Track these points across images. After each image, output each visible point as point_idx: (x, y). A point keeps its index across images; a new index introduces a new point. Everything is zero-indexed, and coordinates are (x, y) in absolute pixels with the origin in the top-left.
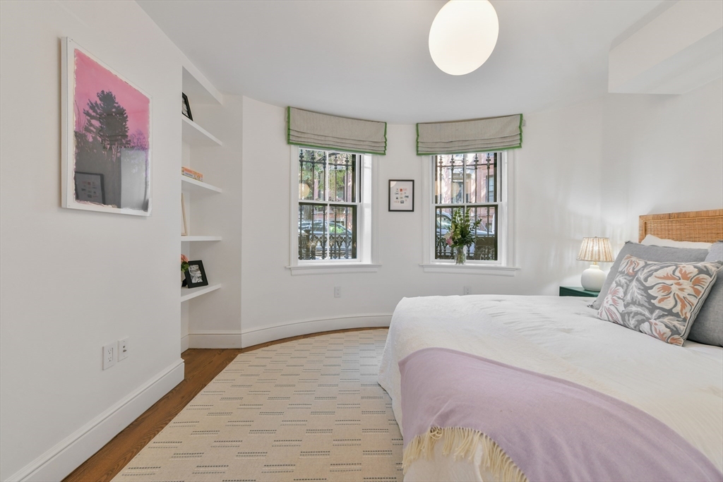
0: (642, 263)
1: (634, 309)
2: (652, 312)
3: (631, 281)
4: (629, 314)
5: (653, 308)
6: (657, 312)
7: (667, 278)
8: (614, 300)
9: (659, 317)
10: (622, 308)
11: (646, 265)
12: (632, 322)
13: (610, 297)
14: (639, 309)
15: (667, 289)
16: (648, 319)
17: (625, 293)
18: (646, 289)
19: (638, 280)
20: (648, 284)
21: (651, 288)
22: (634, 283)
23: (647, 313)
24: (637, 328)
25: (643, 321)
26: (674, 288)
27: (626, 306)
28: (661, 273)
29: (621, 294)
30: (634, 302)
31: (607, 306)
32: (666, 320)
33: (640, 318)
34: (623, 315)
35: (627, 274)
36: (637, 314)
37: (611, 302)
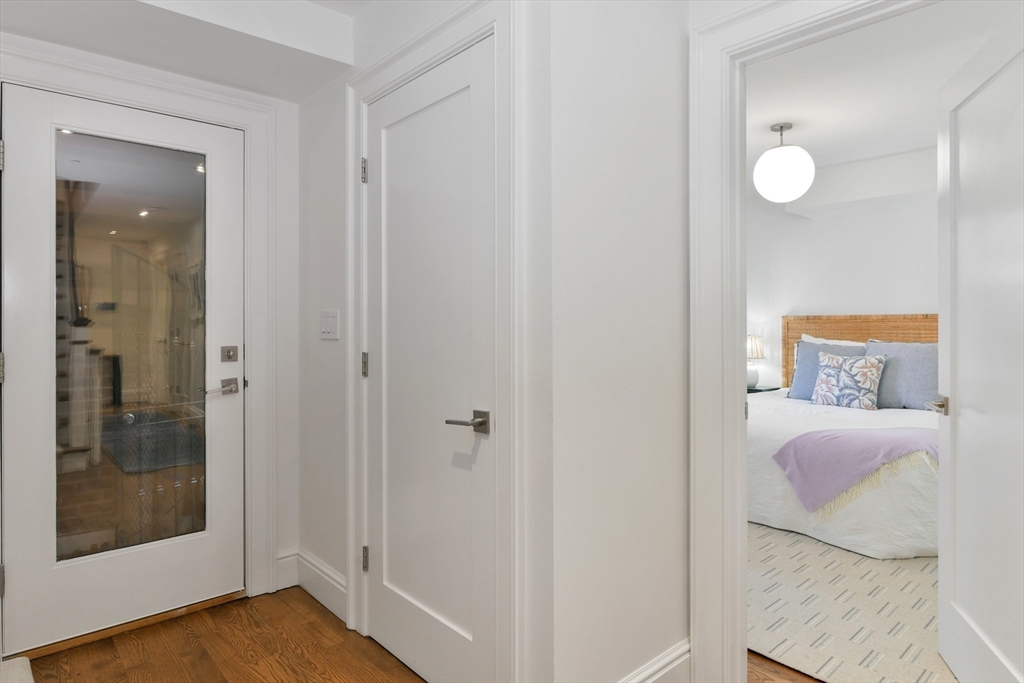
0: (841, 360)
1: (847, 391)
2: (859, 392)
3: (839, 372)
4: (843, 396)
5: (859, 390)
6: (863, 391)
7: (863, 367)
8: (829, 388)
9: (865, 395)
10: (837, 393)
11: (845, 360)
12: (846, 401)
13: (824, 386)
14: (851, 391)
15: (865, 375)
16: (858, 397)
17: (838, 381)
18: (853, 376)
19: (845, 370)
20: (853, 373)
21: (856, 375)
22: (843, 373)
23: (857, 394)
24: (848, 405)
25: (854, 399)
26: (869, 373)
27: (840, 391)
28: (858, 364)
29: (835, 382)
30: (846, 387)
31: (823, 393)
32: (868, 395)
33: (852, 397)
34: (838, 398)
35: (834, 367)
36: (849, 395)
37: (826, 389)
